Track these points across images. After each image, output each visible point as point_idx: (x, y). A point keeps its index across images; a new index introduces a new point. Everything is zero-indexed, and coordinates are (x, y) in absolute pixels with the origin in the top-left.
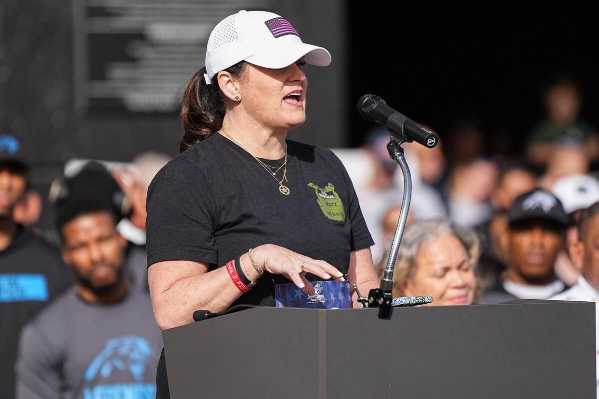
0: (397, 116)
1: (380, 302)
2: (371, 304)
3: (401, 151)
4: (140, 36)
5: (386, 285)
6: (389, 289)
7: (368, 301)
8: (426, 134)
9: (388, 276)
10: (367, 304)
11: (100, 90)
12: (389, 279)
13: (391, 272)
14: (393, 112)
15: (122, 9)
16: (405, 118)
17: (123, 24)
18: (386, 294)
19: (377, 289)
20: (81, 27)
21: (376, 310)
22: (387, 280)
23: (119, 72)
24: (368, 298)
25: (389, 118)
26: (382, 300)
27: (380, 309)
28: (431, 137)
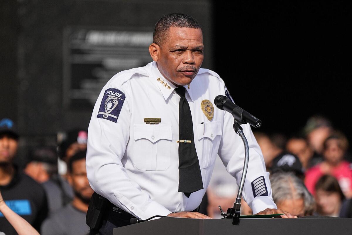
0: (238, 109)
1: (233, 215)
2: (229, 217)
3: (241, 129)
4: (100, 65)
5: (237, 206)
6: (239, 208)
7: (226, 215)
8: (256, 120)
9: (238, 201)
10: (226, 217)
11: (77, 94)
12: (238, 203)
13: (239, 199)
14: (236, 106)
15: (90, 50)
16: (243, 110)
17: (91, 58)
18: (237, 211)
19: (232, 208)
20: (68, 60)
21: (231, 220)
22: (237, 203)
23: (88, 85)
24: (227, 213)
25: (233, 110)
26: (235, 215)
27: (233, 220)
28: (258, 122)
